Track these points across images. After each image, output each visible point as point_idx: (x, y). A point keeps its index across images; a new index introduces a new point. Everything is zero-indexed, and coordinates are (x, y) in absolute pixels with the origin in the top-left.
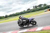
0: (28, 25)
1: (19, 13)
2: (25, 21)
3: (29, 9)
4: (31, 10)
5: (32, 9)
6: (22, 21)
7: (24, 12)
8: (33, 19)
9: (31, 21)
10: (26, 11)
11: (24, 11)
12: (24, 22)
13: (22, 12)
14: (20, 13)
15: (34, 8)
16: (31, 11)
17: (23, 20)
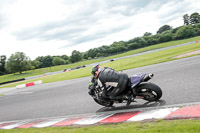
0: (130, 101)
1: (126, 44)
2: (115, 84)
3: (166, 28)
4: (175, 31)
5: (177, 29)
6: (104, 85)
7: (146, 39)
8: (148, 78)
9: (139, 87)
10: (154, 37)
11: (147, 34)
12: (113, 88)
13: (137, 40)
14: (129, 43)
15: (186, 22)
16: (175, 35)
17: (107, 84)
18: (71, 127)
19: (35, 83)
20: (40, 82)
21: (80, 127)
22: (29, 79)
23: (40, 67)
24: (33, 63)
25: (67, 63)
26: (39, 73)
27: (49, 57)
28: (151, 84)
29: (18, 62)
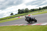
18: (40, 25)
19: (31, 15)
20: (32, 15)
21: (42, 25)
22: (29, 14)
23: (32, 11)
24: (30, 11)
25: (38, 10)
26: (31, 13)
27: (33, 9)
28: (35, 19)
29: (26, 10)
